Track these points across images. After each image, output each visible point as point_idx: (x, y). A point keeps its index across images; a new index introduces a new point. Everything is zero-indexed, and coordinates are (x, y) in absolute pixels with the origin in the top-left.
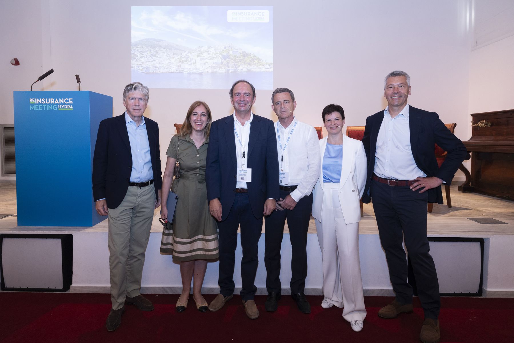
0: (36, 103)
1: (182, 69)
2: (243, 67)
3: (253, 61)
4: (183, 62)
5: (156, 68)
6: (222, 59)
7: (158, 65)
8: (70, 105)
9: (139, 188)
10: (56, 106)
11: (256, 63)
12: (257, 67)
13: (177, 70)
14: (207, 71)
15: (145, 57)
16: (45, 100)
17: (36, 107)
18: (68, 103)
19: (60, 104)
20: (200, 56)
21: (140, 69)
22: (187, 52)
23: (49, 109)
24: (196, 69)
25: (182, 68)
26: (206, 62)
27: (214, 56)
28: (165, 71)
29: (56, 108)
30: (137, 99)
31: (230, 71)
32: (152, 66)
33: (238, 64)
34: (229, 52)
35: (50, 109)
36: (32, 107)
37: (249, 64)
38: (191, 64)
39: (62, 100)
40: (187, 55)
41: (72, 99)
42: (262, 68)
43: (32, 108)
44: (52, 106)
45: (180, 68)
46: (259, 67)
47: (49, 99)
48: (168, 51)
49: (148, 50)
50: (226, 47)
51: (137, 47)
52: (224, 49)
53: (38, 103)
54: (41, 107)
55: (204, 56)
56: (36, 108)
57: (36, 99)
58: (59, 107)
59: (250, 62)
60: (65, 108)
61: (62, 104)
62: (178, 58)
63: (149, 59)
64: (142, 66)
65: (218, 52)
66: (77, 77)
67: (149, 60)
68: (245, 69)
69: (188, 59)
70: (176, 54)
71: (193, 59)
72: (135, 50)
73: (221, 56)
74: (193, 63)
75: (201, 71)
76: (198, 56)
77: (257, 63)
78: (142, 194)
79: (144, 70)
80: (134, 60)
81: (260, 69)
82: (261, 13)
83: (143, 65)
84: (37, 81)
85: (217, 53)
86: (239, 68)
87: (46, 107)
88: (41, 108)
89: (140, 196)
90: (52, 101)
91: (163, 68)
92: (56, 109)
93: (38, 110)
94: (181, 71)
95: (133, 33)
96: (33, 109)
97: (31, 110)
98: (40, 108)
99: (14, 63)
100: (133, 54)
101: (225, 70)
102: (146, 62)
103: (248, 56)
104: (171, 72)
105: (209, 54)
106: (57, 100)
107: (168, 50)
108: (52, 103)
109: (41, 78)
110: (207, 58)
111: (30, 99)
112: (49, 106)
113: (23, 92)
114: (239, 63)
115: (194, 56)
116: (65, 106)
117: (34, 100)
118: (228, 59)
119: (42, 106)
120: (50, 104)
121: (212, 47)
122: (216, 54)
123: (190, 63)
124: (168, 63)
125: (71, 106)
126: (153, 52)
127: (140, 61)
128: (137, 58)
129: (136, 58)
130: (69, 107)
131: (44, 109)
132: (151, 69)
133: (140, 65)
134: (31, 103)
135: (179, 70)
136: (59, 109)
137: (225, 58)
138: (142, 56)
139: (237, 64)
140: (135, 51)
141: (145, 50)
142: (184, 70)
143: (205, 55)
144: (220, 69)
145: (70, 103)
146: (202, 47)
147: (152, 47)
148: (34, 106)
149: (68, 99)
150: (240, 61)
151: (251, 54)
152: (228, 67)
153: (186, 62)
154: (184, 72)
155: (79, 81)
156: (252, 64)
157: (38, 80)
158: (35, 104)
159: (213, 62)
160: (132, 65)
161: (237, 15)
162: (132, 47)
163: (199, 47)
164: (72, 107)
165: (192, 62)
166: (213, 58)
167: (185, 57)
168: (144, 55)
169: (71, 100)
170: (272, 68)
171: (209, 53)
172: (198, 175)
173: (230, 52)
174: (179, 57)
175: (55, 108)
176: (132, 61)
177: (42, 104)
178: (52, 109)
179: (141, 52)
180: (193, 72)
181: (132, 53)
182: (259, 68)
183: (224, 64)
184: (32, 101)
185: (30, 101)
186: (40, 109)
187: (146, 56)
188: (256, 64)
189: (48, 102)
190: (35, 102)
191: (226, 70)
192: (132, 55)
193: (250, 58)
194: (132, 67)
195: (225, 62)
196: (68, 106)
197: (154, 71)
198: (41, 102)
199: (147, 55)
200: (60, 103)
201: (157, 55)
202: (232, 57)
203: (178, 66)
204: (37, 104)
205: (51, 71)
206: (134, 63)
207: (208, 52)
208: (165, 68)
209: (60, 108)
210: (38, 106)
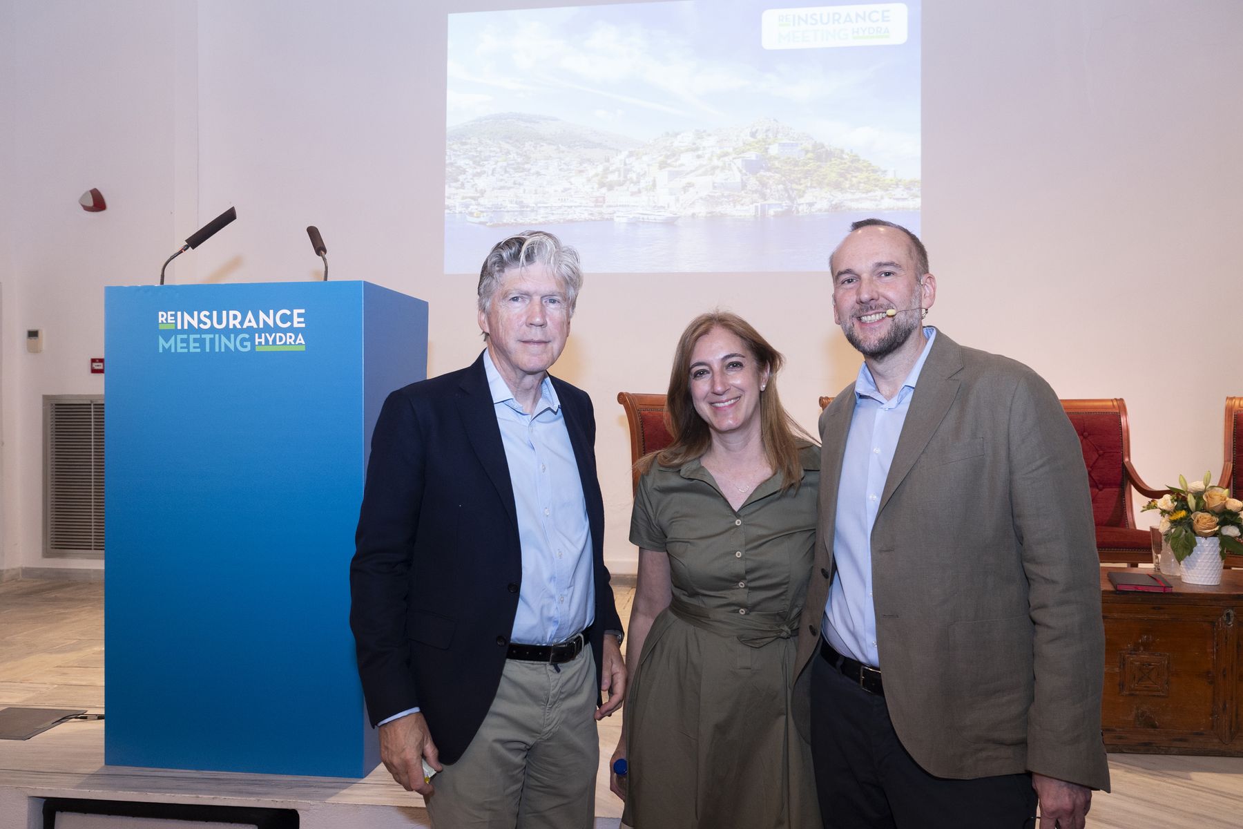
0: (179, 327)
1: (610, 210)
2: (816, 198)
3: (849, 176)
4: (611, 187)
5: (525, 209)
6: (744, 171)
7: (530, 200)
8: (296, 331)
9: (552, 668)
10: (247, 336)
11: (860, 182)
12: (864, 195)
13: (591, 214)
14: (693, 215)
15: (490, 172)
16: (210, 317)
17: (179, 341)
18: (289, 324)
19: (260, 331)
20: (669, 165)
21: (471, 214)
22: (625, 153)
23: (223, 350)
24: (655, 207)
25: (610, 206)
26: (690, 185)
27: (716, 162)
28: (552, 218)
29: (248, 344)
30: (537, 299)
31: (771, 212)
32: (511, 202)
33: (799, 187)
34: (766, 150)
35: (226, 346)
36: (167, 341)
37: (837, 186)
38: (640, 192)
39: (268, 316)
40: (625, 164)
41: (303, 311)
42: (882, 198)
43: (167, 346)
44: (232, 336)
45: (602, 206)
46: (869, 194)
47: (224, 313)
48: (563, 152)
49: (498, 150)
50: (756, 132)
51: (465, 144)
52: (752, 140)
53: (186, 327)
54: (195, 340)
55: (682, 165)
56: (179, 345)
57: (179, 314)
58: (257, 340)
59: (842, 179)
60: (278, 343)
61: (267, 329)
62: (597, 175)
63: (502, 180)
64: (479, 205)
65: (730, 150)
66: (313, 233)
67: (502, 184)
68: (824, 205)
69: (629, 176)
70: (589, 160)
71: (645, 174)
72: (458, 153)
73: (739, 162)
74: (647, 190)
75: (672, 215)
76: (663, 166)
77: (865, 183)
78: (563, 691)
79: (485, 214)
80: (454, 184)
81: (876, 200)
82: (877, 12)
83: (481, 201)
84: (181, 252)
85: (726, 154)
86: (801, 201)
87: (212, 341)
88: (197, 345)
89: (555, 703)
90: (232, 319)
91: (546, 207)
92: (246, 347)
93: (186, 350)
94: (606, 217)
95: (454, 98)
96: (170, 346)
97: (161, 350)
98: (192, 345)
99: (91, 203)
100: (451, 164)
101: (752, 207)
102: (494, 189)
103: (833, 159)
104: (572, 221)
105: (699, 157)
106: (250, 315)
107: (562, 148)
108: (234, 325)
109: (195, 241)
110: (692, 171)
111: (160, 313)
112: (222, 337)
113: (137, 289)
114: (801, 184)
115: (648, 165)
116: (278, 335)
117: (172, 315)
118: (762, 173)
119: (198, 336)
120: (227, 332)
121: (710, 135)
122: (722, 156)
123: (634, 188)
124: (562, 192)
125: (300, 336)
126: (516, 157)
127: (473, 186)
128: (464, 176)
129: (461, 178)
130: (292, 341)
131: (208, 350)
132: (508, 212)
133: (473, 202)
134: (161, 327)
135: (600, 213)
136: (258, 349)
137: (752, 168)
138: (479, 171)
139: (795, 186)
140: (456, 157)
141: (491, 151)
142: (615, 212)
143: (687, 160)
144: (739, 207)
145: (296, 325)
146: (677, 134)
147: (511, 141)
148: (173, 338)
149: (288, 312)
150: (806, 178)
151: (842, 151)
152: (764, 196)
153: (621, 184)
154: (616, 220)
155: (320, 249)
156: (847, 186)
157: (186, 248)
158: (176, 332)
159: (714, 183)
160: (447, 202)
161: (794, 25)
162: (448, 142)
163: (667, 134)
164: (301, 339)
165: (643, 184)
166: (714, 168)
167: (618, 170)
168: (485, 169)
169: (299, 315)
170: (917, 196)
171: (700, 153)
172: (742, 611)
173: (771, 147)
174: (600, 169)
175: (245, 344)
176: (447, 186)
177: (200, 331)
178: (232, 347)
179: (478, 159)
180: (646, 217)
181: (448, 162)
182: (871, 200)
183: (749, 187)
184: (166, 319)
185: (160, 319)
186: (192, 350)
187: (494, 170)
188: (862, 185)
189: (220, 322)
190: (176, 323)
191: (756, 207)
192: (448, 169)
193: (841, 166)
194: (448, 208)
195: (753, 182)
196: (290, 338)
197: (518, 220)
198: (195, 323)
199: (494, 166)
200: (261, 326)
201: (527, 166)
202: (777, 164)
203: (597, 201)
204: (183, 331)
205: (229, 217)
206: (454, 194)
207: (697, 149)
208: (551, 207)
209: (260, 343)
210: (185, 336)
